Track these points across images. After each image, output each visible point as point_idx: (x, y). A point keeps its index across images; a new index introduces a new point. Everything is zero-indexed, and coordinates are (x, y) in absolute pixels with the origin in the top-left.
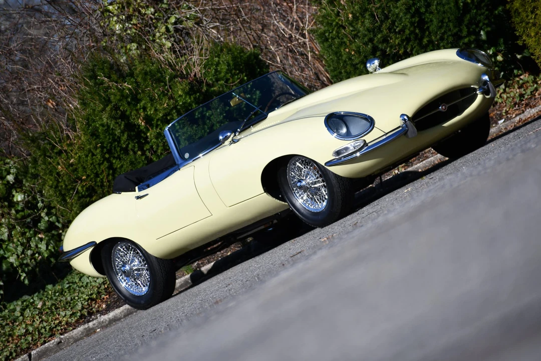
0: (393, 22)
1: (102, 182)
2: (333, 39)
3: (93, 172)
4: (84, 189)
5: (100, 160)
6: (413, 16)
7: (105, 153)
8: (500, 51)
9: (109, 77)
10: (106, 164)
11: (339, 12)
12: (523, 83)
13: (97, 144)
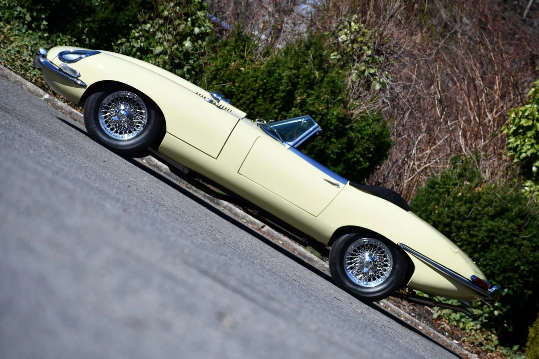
0: (475, 226)
1: (241, 98)
2: (437, 191)
3: (244, 88)
4: (229, 90)
5: (255, 88)
6: (487, 237)
7: (262, 88)
8: (501, 310)
9: (314, 58)
10: (255, 93)
11: (457, 184)
12: (490, 340)
13: (265, 79)
